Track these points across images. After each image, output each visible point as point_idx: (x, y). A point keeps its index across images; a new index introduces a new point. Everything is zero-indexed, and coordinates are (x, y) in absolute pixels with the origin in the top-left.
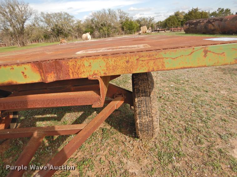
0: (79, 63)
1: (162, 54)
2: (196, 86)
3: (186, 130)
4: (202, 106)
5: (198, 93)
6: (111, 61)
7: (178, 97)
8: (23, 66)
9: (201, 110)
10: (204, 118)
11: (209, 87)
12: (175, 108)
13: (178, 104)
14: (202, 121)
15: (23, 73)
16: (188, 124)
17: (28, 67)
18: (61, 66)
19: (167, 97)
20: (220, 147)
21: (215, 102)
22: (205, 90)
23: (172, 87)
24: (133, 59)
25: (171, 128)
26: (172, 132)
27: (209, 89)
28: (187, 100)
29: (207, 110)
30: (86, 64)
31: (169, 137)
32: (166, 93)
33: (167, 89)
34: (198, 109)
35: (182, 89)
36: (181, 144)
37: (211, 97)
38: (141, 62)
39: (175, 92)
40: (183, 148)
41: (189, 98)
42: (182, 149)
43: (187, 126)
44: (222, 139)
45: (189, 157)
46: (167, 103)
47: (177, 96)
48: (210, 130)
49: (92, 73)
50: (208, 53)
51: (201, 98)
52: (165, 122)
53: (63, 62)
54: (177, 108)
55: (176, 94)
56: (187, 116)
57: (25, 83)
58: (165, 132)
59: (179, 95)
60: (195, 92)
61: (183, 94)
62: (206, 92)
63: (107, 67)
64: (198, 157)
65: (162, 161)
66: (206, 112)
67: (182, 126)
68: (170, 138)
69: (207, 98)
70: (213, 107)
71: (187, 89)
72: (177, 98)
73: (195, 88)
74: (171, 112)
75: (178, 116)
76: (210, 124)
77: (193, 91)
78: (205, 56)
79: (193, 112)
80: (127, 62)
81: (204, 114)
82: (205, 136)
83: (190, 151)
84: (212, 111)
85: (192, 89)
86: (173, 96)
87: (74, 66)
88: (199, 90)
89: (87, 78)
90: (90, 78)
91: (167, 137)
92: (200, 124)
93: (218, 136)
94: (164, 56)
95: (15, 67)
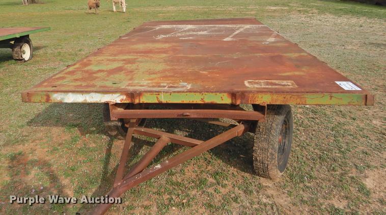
0: (255, 95)
1: (306, 96)
2: (342, 110)
3: (320, 158)
4: (344, 136)
5: (342, 120)
6: (275, 97)
7: (315, 123)
8: (223, 94)
9: (341, 140)
10: (343, 149)
11: (359, 113)
12: (310, 135)
13: (314, 130)
14: (340, 152)
15: (222, 98)
16: (323, 153)
17: (225, 95)
18: (245, 96)
19: (301, 121)
20: (354, 175)
21: (361, 133)
22: (352, 116)
23: (307, 108)
24: (288, 97)
25: (304, 155)
26: (304, 159)
27: (358, 116)
28: (326, 128)
29: (348, 141)
30: (260, 96)
31: (301, 163)
32: (299, 116)
33: (301, 110)
34: (338, 139)
35: (322, 113)
36: (314, 170)
37: (358, 127)
38: (292, 99)
39: (311, 115)
40: (316, 173)
41: (329, 125)
42: (314, 174)
43: (322, 154)
44: (357, 169)
45: (320, 180)
46: (300, 128)
47: (313, 121)
48: (347, 160)
49: (262, 102)
50: (333, 98)
51: (346, 127)
52: (297, 148)
53: (246, 94)
54: (313, 135)
55: (312, 118)
56: (324, 145)
57: (221, 103)
58: (298, 157)
59: (317, 120)
60: (338, 118)
61: (322, 119)
62: (354, 119)
63: (272, 99)
64: (330, 181)
65: (294, 180)
66: (347, 143)
67: (317, 154)
68: (303, 164)
69: (352, 127)
70: (357, 139)
71: (328, 113)
72: (313, 124)
73: (339, 113)
74: (304, 139)
75: (313, 145)
76: (348, 154)
77: (336, 117)
78: (331, 99)
79: (332, 141)
80: (284, 98)
81: (344, 145)
82: (340, 165)
83: (323, 176)
84: (355, 142)
85: (334, 114)
86: (309, 121)
87: (252, 97)
88: (344, 116)
89: (259, 105)
90: (261, 104)
91: (299, 163)
92: (337, 154)
93: (354, 166)
94: (306, 97)
95: (218, 94)
